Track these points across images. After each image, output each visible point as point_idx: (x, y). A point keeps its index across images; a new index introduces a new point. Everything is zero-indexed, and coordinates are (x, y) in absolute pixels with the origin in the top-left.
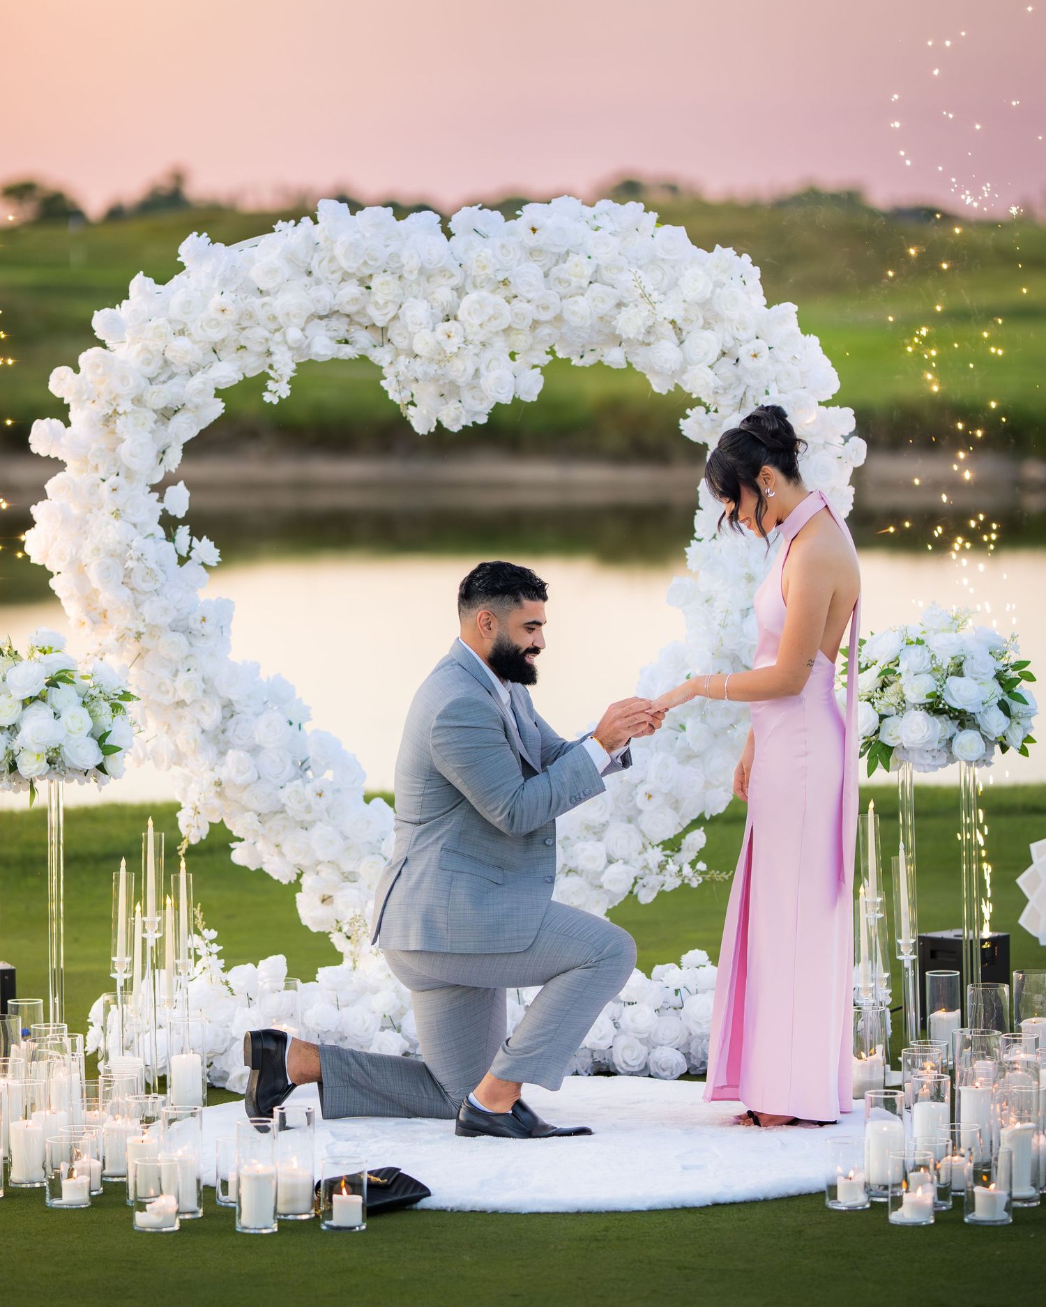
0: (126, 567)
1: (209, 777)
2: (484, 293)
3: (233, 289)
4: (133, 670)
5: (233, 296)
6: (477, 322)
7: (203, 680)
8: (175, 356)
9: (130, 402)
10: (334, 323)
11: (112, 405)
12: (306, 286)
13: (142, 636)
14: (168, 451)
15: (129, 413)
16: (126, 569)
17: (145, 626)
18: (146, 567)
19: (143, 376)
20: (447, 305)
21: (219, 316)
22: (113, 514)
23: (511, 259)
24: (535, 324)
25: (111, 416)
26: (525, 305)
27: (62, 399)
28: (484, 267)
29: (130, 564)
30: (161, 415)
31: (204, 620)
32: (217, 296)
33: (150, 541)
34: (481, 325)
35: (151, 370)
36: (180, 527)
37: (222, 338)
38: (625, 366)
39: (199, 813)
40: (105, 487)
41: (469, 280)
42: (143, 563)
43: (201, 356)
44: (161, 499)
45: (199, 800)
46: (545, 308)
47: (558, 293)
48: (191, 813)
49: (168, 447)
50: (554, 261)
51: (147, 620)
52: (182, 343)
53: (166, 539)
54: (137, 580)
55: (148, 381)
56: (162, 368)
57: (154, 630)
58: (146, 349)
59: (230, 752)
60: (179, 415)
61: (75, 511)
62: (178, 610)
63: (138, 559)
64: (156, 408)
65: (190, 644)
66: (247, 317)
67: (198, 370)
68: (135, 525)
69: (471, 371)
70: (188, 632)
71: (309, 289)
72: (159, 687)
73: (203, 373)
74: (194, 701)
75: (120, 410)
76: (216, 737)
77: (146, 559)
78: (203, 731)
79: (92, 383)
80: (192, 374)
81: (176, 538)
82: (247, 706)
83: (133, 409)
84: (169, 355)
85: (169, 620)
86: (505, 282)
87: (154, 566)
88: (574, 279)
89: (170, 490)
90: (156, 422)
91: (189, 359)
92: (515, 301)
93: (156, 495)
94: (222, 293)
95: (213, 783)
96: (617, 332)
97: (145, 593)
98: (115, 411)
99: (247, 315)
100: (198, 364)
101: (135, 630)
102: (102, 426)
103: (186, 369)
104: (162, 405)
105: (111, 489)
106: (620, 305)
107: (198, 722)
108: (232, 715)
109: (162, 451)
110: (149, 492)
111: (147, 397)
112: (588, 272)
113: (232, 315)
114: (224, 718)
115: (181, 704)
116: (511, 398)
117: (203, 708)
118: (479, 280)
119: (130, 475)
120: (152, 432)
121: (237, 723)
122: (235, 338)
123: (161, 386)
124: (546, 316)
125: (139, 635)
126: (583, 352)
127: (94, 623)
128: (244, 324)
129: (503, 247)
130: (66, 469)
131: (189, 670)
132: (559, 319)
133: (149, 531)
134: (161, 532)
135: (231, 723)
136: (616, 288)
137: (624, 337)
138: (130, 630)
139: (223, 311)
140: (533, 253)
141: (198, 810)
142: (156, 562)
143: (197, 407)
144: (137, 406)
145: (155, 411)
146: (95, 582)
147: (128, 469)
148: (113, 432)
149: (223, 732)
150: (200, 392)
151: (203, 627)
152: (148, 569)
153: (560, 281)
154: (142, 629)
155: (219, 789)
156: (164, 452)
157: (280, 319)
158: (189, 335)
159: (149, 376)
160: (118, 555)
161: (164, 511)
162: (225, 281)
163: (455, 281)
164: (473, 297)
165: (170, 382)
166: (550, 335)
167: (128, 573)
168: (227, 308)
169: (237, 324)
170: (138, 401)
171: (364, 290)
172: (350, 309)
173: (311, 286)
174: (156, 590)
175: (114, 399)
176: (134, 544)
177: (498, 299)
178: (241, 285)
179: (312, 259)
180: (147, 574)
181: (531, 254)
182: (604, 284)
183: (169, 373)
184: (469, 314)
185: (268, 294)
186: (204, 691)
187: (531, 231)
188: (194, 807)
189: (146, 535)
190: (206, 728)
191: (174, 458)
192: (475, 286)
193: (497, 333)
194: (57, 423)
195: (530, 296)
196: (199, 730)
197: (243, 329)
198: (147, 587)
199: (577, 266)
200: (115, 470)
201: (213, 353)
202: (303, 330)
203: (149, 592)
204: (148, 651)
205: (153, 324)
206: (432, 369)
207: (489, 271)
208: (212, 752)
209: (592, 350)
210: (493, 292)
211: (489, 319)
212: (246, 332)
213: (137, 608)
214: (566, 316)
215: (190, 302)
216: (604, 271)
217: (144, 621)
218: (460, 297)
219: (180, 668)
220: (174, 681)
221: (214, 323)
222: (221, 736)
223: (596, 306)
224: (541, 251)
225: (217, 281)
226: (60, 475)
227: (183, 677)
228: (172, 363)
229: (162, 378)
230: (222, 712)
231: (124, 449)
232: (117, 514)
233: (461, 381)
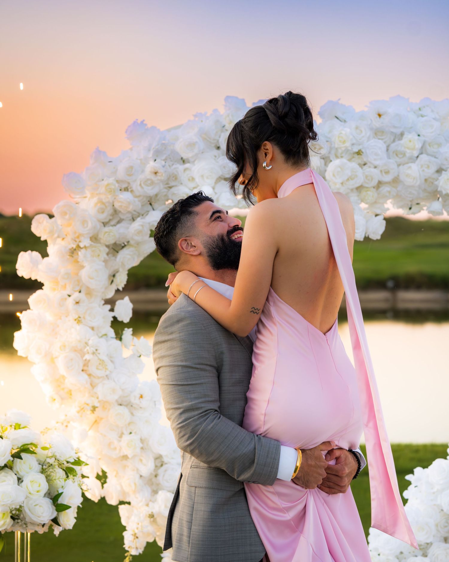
0: (84, 358)
1: (145, 511)
2: (344, 160)
3: (164, 158)
4: (91, 433)
5: (163, 163)
6: (339, 181)
7: (141, 439)
8: (121, 206)
9: (89, 239)
11: (76, 241)
12: (215, 156)
13: (97, 409)
14: (117, 275)
15: (88, 247)
16: (86, 360)
17: (99, 402)
18: (99, 359)
19: (99, 221)
20: (317, 169)
21: (153, 177)
22: (75, 320)
23: (363, 137)
24: (380, 183)
25: (75, 250)
26: (373, 170)
27: (40, 238)
28: (344, 142)
29: (87, 357)
30: (112, 250)
31: (141, 397)
32: (152, 163)
33: (103, 340)
34: (342, 183)
35: (104, 217)
36: (126, 329)
37: (155, 193)
39: (137, 537)
40: (71, 301)
41: (333, 152)
42: (97, 356)
43: (140, 206)
44: (112, 310)
45: (137, 529)
46: (387, 172)
47: (396, 162)
48: (132, 538)
49: (117, 272)
50: (392, 138)
51: (100, 398)
52: (125, 196)
53: (116, 338)
54: (92, 369)
55: (102, 225)
56: (112, 215)
57: (105, 405)
58: (101, 202)
59: (160, 492)
60: (125, 249)
61: (49, 317)
62: (123, 390)
63: (93, 353)
64: (107, 244)
65: (132, 414)
66: (174, 179)
67: (139, 216)
68: (93, 329)
70: (129, 405)
71: (218, 159)
72: (110, 444)
73: (141, 219)
74: (134, 456)
75: (82, 245)
76: (150, 480)
77: (99, 354)
78: (141, 476)
79: (61, 225)
80: (133, 220)
81: (123, 337)
82: (173, 458)
83: (91, 245)
84: (117, 205)
85: (116, 397)
86: (359, 153)
87: (105, 358)
88: (408, 151)
89: (119, 303)
90: (108, 254)
91: (131, 208)
92: (365, 167)
93: (109, 307)
94: (155, 160)
95: (148, 515)
96: (439, 189)
97: (99, 378)
98: (79, 247)
99: (173, 177)
100: (138, 213)
101: (91, 405)
102: (68, 257)
103: (129, 216)
104: (112, 242)
105: (75, 303)
106: (439, 171)
107: (138, 470)
108: (162, 465)
109: (112, 274)
110: (104, 304)
111: (101, 236)
112: (419, 146)
113: (163, 176)
114: (156, 466)
115: (125, 457)
116: (363, 236)
117: (141, 460)
118: (340, 151)
119: (89, 293)
120: (105, 261)
121: (166, 471)
122: (165, 193)
123: (111, 228)
124: (387, 178)
125: (94, 408)
126: (411, 205)
127: (62, 399)
128: (172, 184)
129: (357, 128)
130: (43, 287)
131: (131, 433)
132: (396, 181)
133: (103, 332)
134: (111, 332)
135: (161, 471)
136: (437, 158)
137: (444, 192)
138: (88, 404)
139: (156, 173)
140: (378, 133)
141: (137, 535)
142: (107, 355)
143: (138, 244)
144: (94, 242)
145: (108, 246)
146: (62, 370)
147: (88, 288)
148: (77, 262)
149: (156, 476)
150: (139, 232)
151: (140, 402)
152: (100, 360)
153: (396, 153)
154: (96, 404)
155: (152, 519)
156: (114, 276)
157: (197, 180)
158: (132, 191)
159: (103, 221)
160: (79, 351)
161: (115, 318)
162: (157, 154)
164: (335, 163)
165: (118, 226)
166: (389, 192)
167: (86, 363)
168: (159, 171)
169: (167, 184)
170: (95, 239)
173: (219, 157)
174: (107, 376)
175: (78, 237)
176: (90, 342)
177: (354, 165)
178: (169, 155)
179: (220, 137)
180: (100, 364)
181: (376, 134)
182: (428, 154)
183: (118, 219)
184: (334, 175)
185: (189, 162)
186: (142, 448)
187: (378, 116)
188: (133, 533)
189: (100, 335)
190: (143, 475)
191: (122, 280)
192: (337, 157)
193: (352, 190)
194: (36, 255)
195: (377, 163)
196: (138, 476)
197: (170, 187)
198: (100, 373)
199: (410, 141)
200: (78, 288)
201: (149, 206)
202: (214, 188)
203: (101, 377)
204: (101, 419)
205: (105, 182)
207: (348, 144)
208: (147, 492)
209: (418, 204)
210: (350, 160)
211: (348, 179)
212: (173, 190)
213: (93, 388)
214: (402, 177)
215: (131, 167)
216: (428, 147)
217: (98, 398)
218: (326, 164)
219: (125, 432)
220: (120, 441)
221: (149, 182)
222: (154, 480)
223: (423, 170)
224: (383, 132)
225: (152, 152)
226: (39, 292)
227: (126, 438)
228: (120, 212)
229: (113, 223)
230: (155, 462)
231: (84, 274)
232: (79, 320)
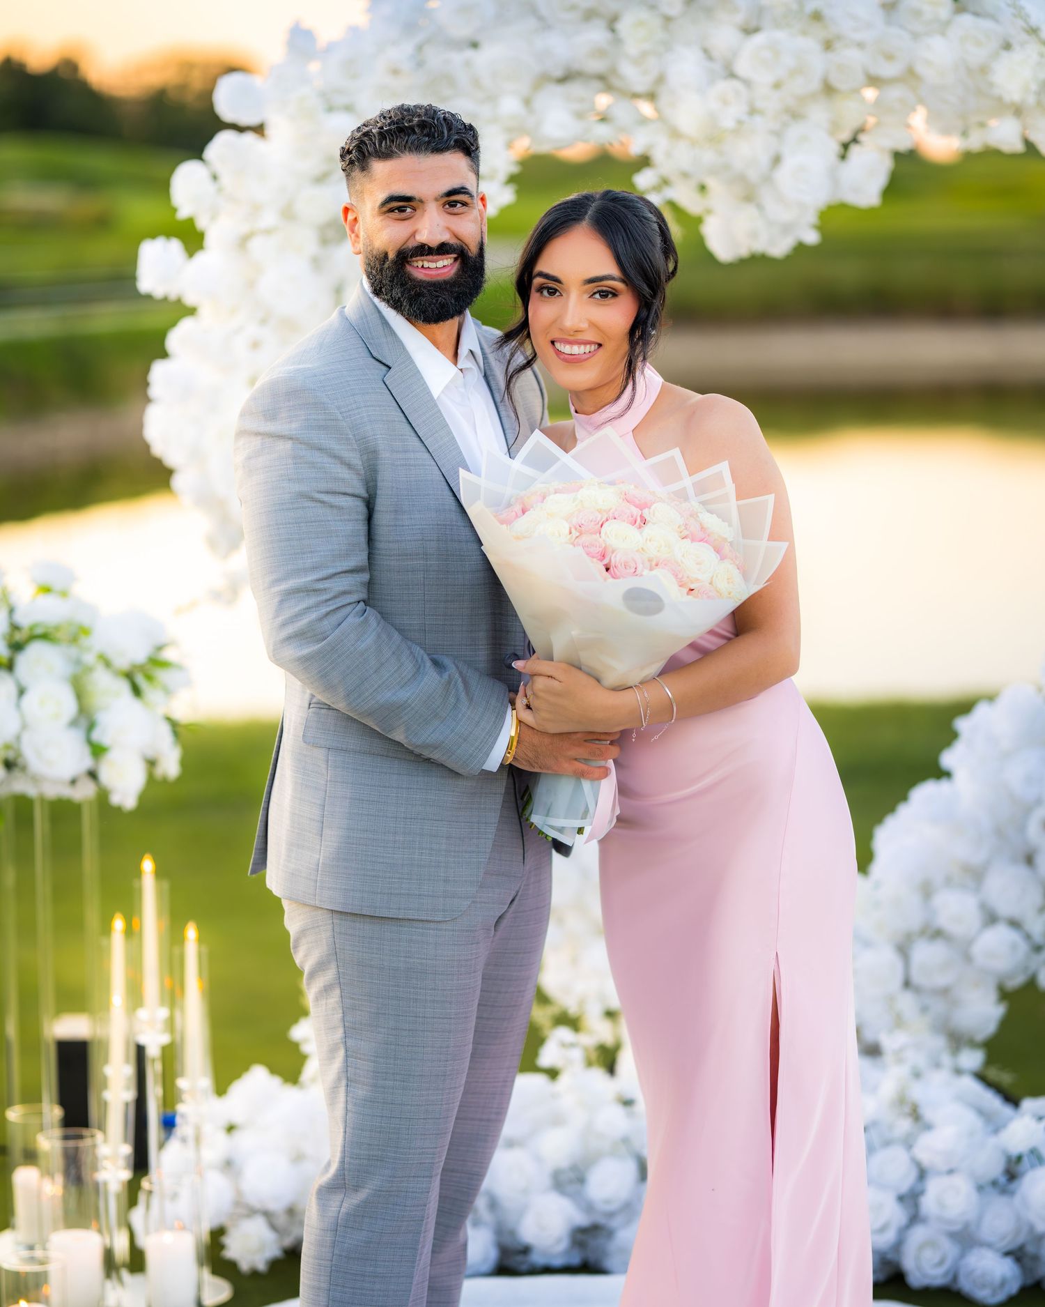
2: (780, 35)
3: (417, 40)
5: (414, 51)
9: (277, 213)
10: (576, 89)
11: (251, 221)
12: (531, 33)
19: (295, 174)
21: (391, 82)
24: (873, 82)
25: (247, 237)
26: (855, 52)
32: (391, 52)
34: (777, 86)
35: (310, 166)
38: (1019, 147)
40: (241, 341)
46: (889, 57)
64: (314, 223)
69: (764, 159)
71: (534, 37)
75: (259, 227)
83: (280, 226)
86: (817, 16)
90: (321, 245)
96: (997, 91)
98: (253, 231)
104: (325, 219)
105: (249, 344)
109: (336, 287)
111: (299, 206)
113: (414, 79)
118: (778, 14)
120: (315, 259)
124: (888, 70)
126: (965, 127)
130: (196, 314)
132: (910, 76)
136: (998, 22)
139: (395, 73)
144: (287, 221)
148: (250, 261)
157: (485, 84)
163: (740, 18)
164: (759, 39)
168: (401, 68)
170: (288, 214)
171: (608, 35)
172: (596, 66)
173: (537, 32)
177: (809, 45)
182: (978, 14)
195: (859, 36)
200: (259, 317)
202: (527, 102)
205: (296, 95)
206: (708, 156)
209: (981, 124)
210: (804, 33)
211: (791, 75)
214: (920, 69)
215: (354, 61)
221: (386, 92)
223: (965, 52)
231: (266, 285)
233: (753, 175)
